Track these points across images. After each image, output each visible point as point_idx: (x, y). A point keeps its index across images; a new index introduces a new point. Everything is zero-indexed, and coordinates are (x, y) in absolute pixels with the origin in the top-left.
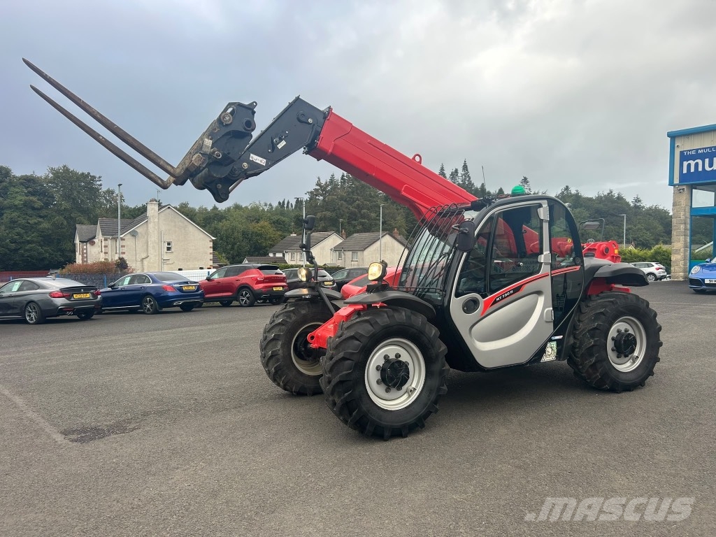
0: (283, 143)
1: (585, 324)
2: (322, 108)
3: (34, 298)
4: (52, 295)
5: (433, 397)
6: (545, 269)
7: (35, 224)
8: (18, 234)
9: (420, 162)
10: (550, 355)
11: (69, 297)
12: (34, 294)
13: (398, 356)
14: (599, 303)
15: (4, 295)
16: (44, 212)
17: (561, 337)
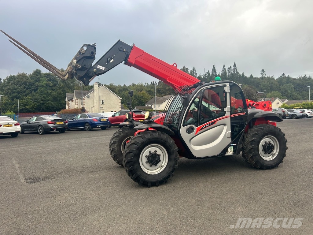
0: (113, 60)
1: (249, 138)
2: (131, 45)
3: (41, 124)
4: (48, 123)
5: (171, 169)
6: (228, 114)
7: (50, 93)
8: (44, 97)
9: (176, 67)
10: (230, 152)
11: (54, 124)
12: (41, 122)
13: (156, 151)
14: (256, 129)
15: (30, 122)
16: (54, 88)
17: (236, 144)
